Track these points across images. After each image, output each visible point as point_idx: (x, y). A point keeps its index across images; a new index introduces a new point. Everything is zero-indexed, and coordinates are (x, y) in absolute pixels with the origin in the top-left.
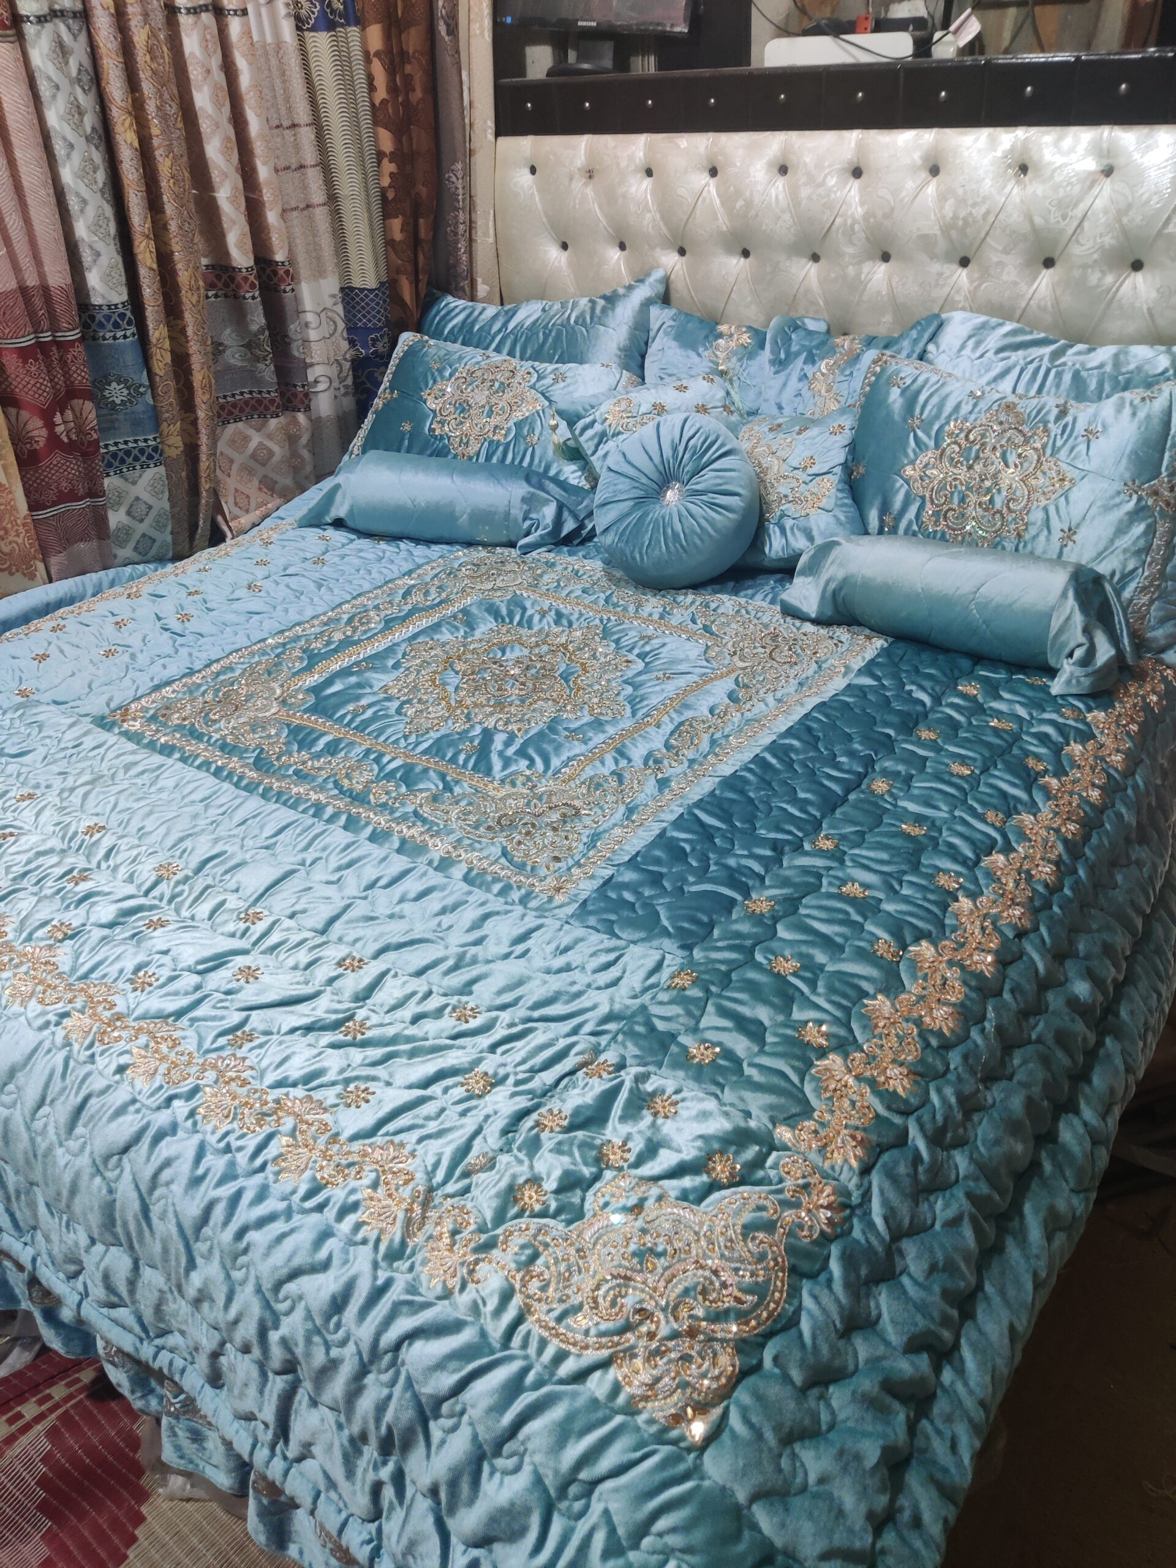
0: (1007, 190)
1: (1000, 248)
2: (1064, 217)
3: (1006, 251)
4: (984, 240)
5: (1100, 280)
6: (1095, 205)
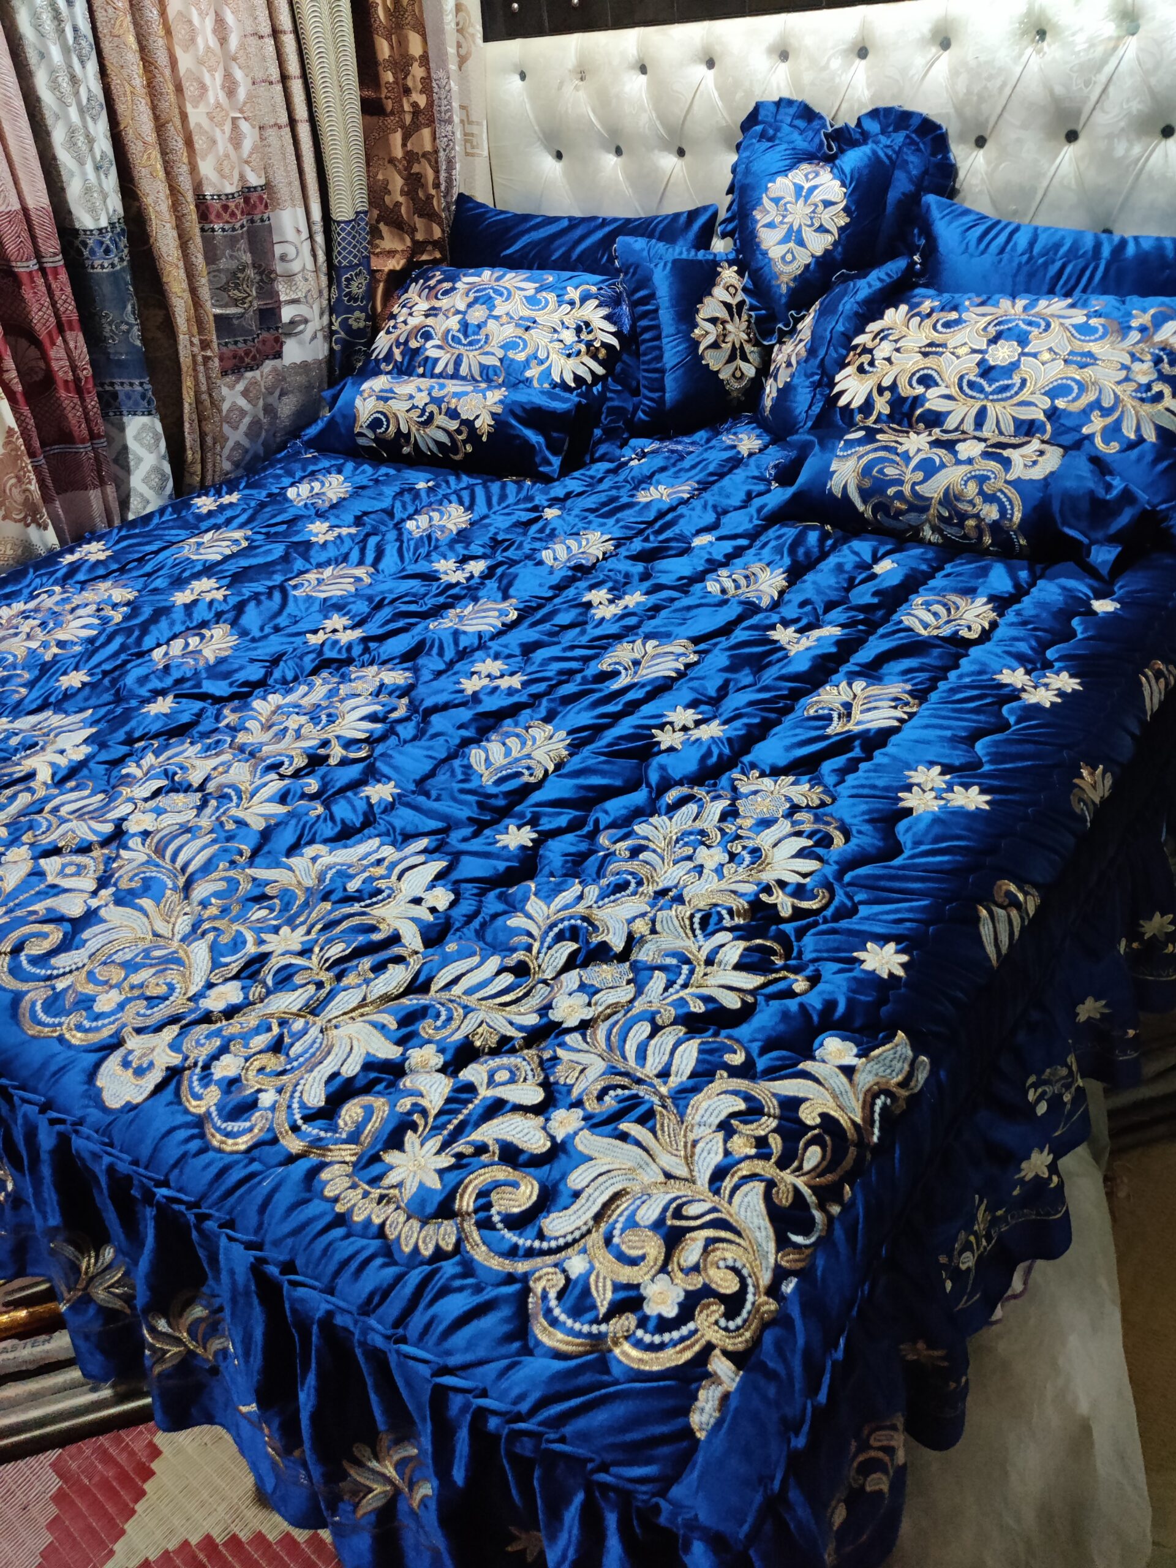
0: (1024, 59)
1: (1018, 123)
2: (1087, 83)
3: (1024, 126)
4: (1000, 115)
5: (1128, 150)
6: (1120, 68)
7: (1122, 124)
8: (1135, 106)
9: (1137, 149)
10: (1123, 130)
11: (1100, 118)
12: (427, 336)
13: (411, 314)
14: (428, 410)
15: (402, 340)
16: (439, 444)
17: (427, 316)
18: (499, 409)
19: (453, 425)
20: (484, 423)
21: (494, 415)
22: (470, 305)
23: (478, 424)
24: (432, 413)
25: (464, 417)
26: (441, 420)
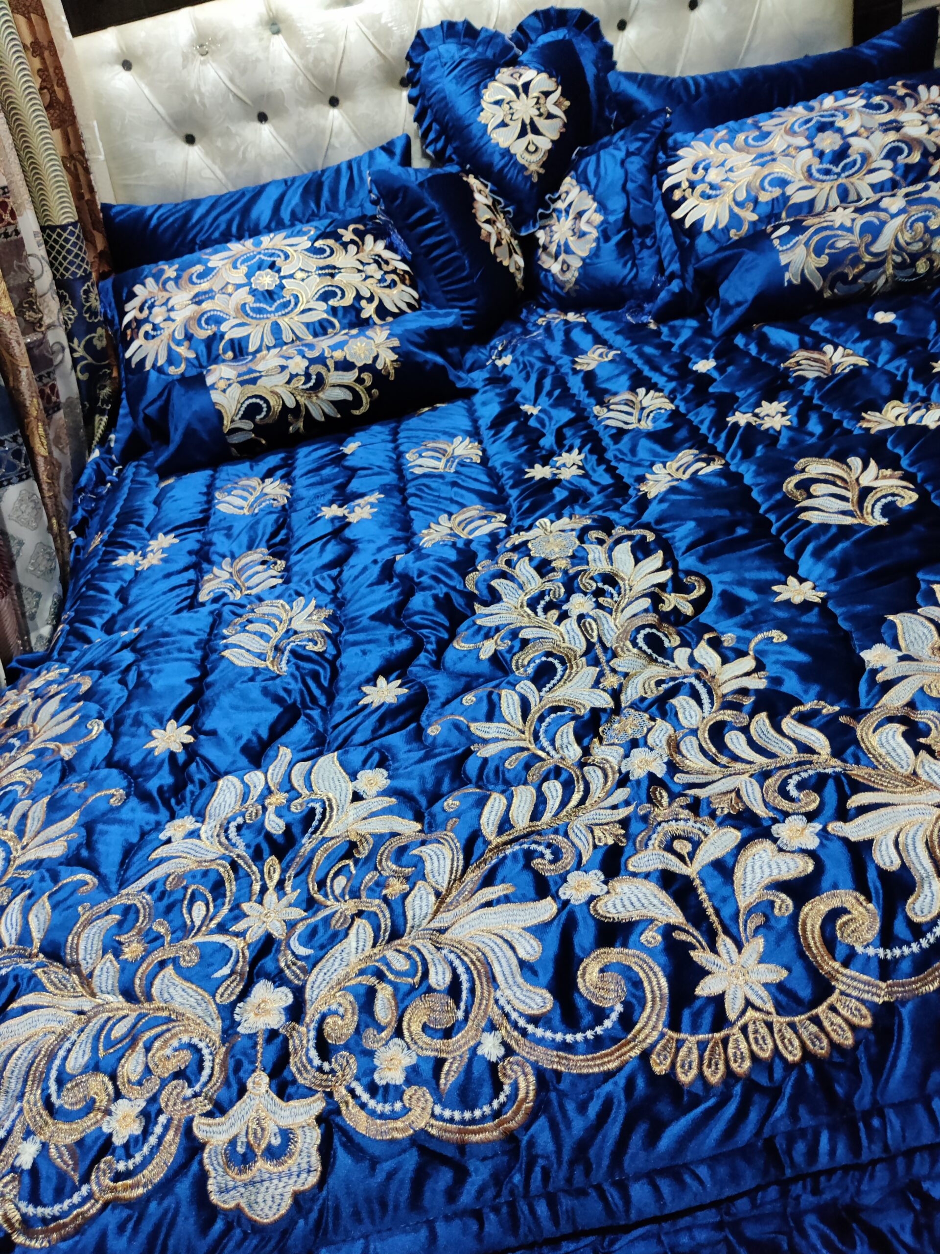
12: (218, 321)
13: (172, 309)
14: (313, 370)
15: (179, 336)
16: (336, 404)
17: (199, 303)
18: (396, 343)
19: (349, 377)
20: (387, 359)
21: (393, 349)
22: (249, 276)
23: (379, 366)
24: (319, 375)
25: (359, 364)
26: (334, 377)
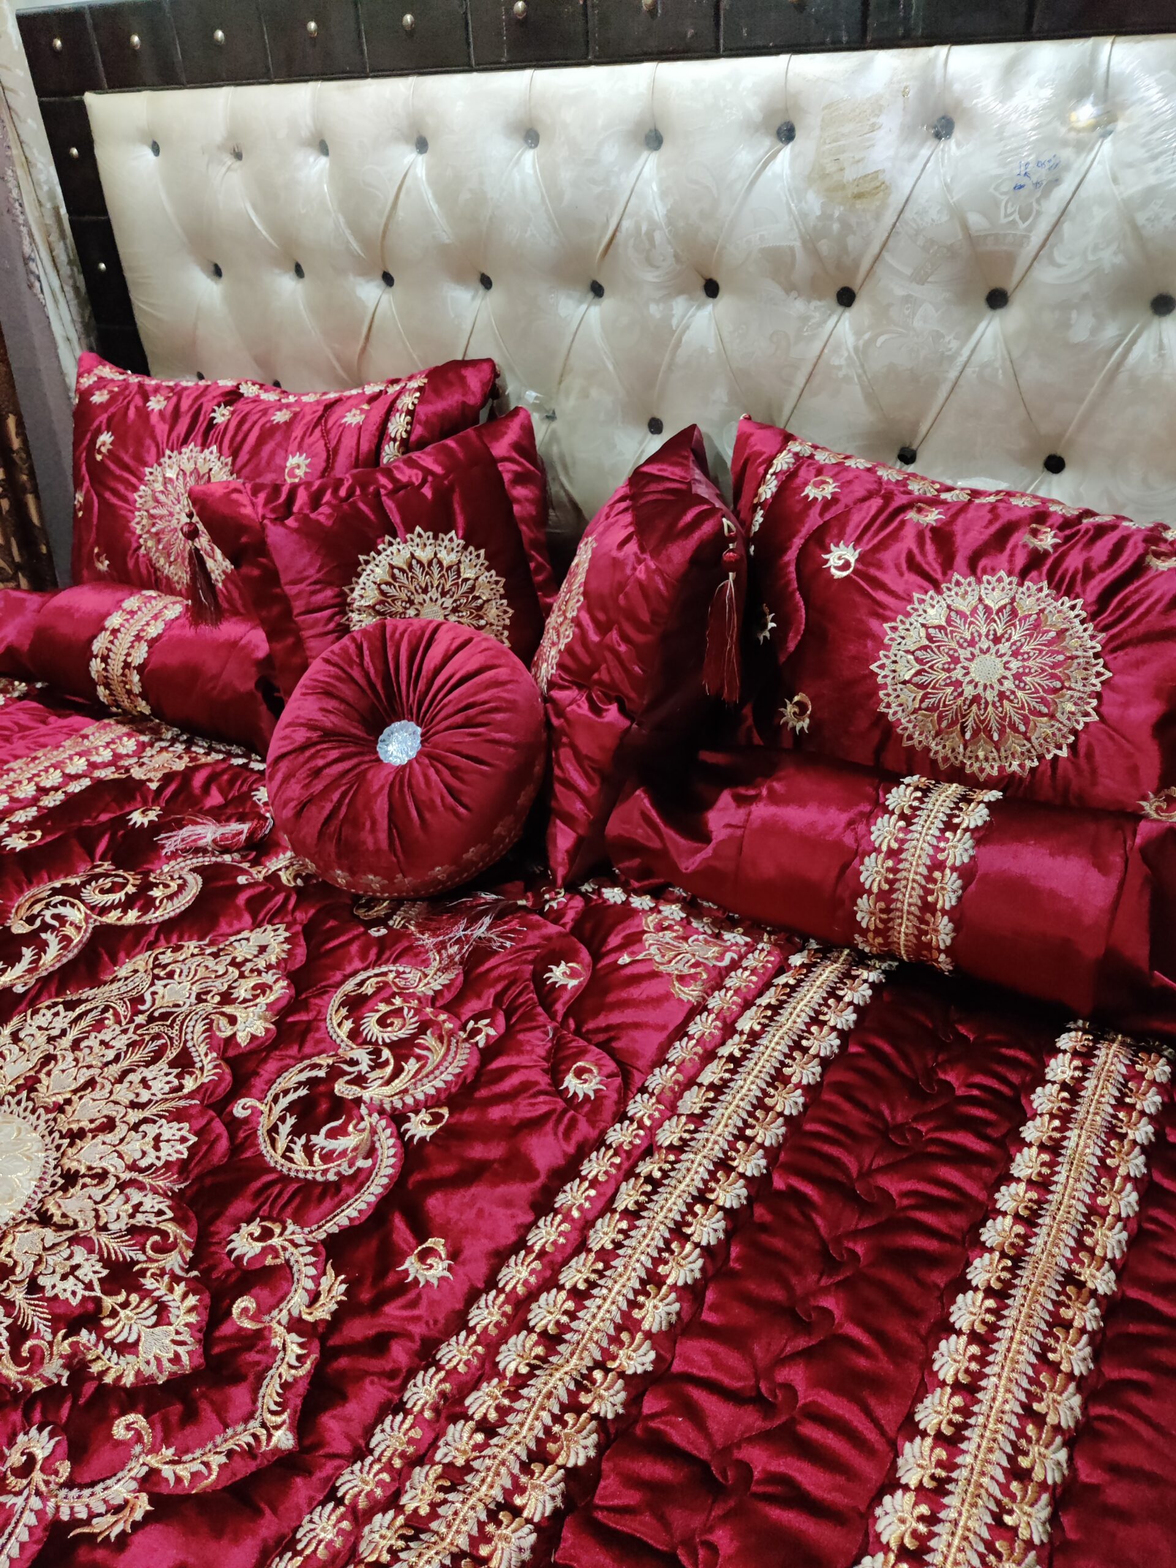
0: (917, 165)
1: (908, 271)
2: (1025, 215)
3: (920, 278)
4: (878, 258)
5: (1094, 331)
6: (1082, 192)
7: (1086, 288)
8: (1110, 258)
9: (1111, 331)
10: (1085, 297)
11: (1045, 275)
